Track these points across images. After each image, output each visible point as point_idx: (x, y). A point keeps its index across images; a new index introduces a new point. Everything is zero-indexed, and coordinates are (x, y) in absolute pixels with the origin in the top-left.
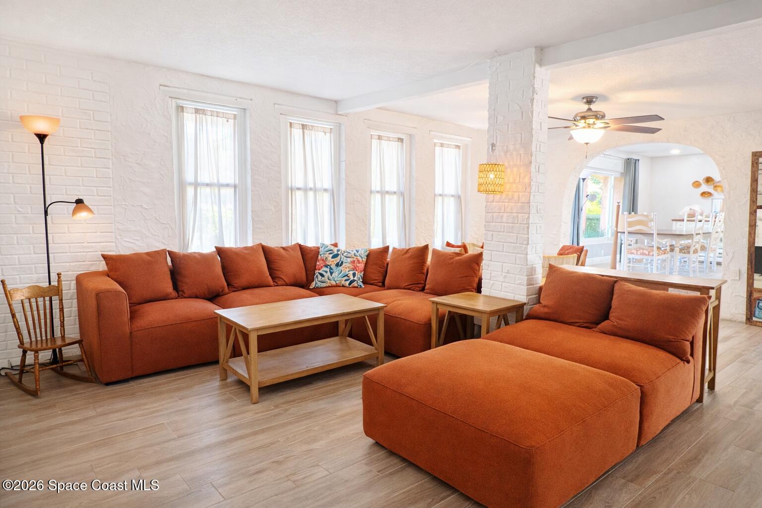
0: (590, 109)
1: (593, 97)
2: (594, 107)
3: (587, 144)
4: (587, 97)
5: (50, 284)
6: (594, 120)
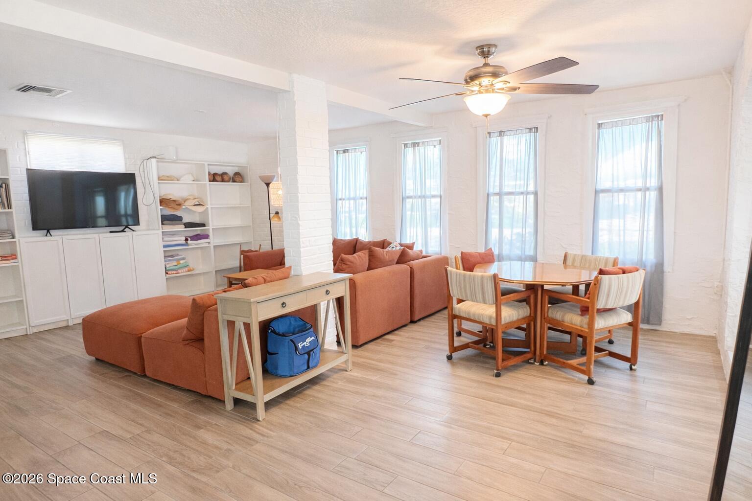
0: (486, 65)
1: (489, 46)
2: (491, 60)
3: (486, 116)
4: (481, 47)
5: (272, 249)
6: (491, 79)
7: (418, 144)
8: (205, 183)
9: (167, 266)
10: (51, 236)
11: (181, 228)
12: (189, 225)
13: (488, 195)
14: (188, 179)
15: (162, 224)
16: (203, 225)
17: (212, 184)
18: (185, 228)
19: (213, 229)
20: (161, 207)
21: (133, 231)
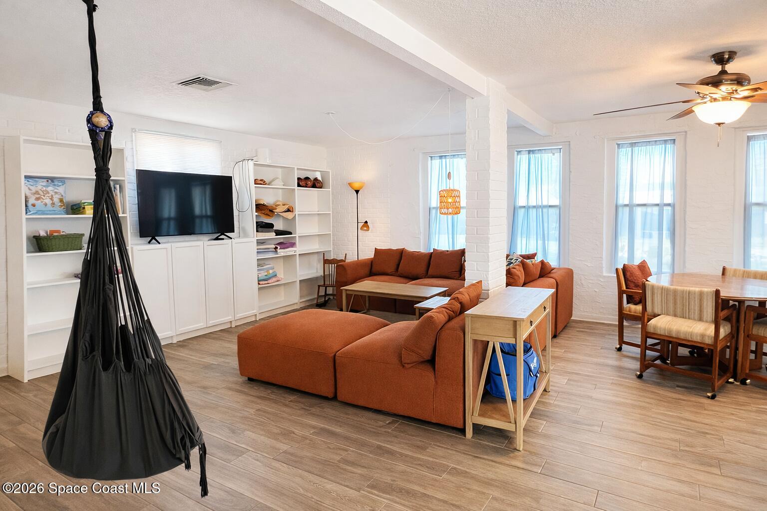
5: (358, 258)
7: (533, 152)
8: (294, 188)
9: (260, 276)
10: (159, 243)
11: (272, 235)
12: (278, 233)
13: (617, 207)
14: (278, 184)
15: (257, 231)
16: (290, 233)
17: (300, 189)
18: (276, 235)
19: (299, 236)
20: (257, 214)
21: (231, 238)
